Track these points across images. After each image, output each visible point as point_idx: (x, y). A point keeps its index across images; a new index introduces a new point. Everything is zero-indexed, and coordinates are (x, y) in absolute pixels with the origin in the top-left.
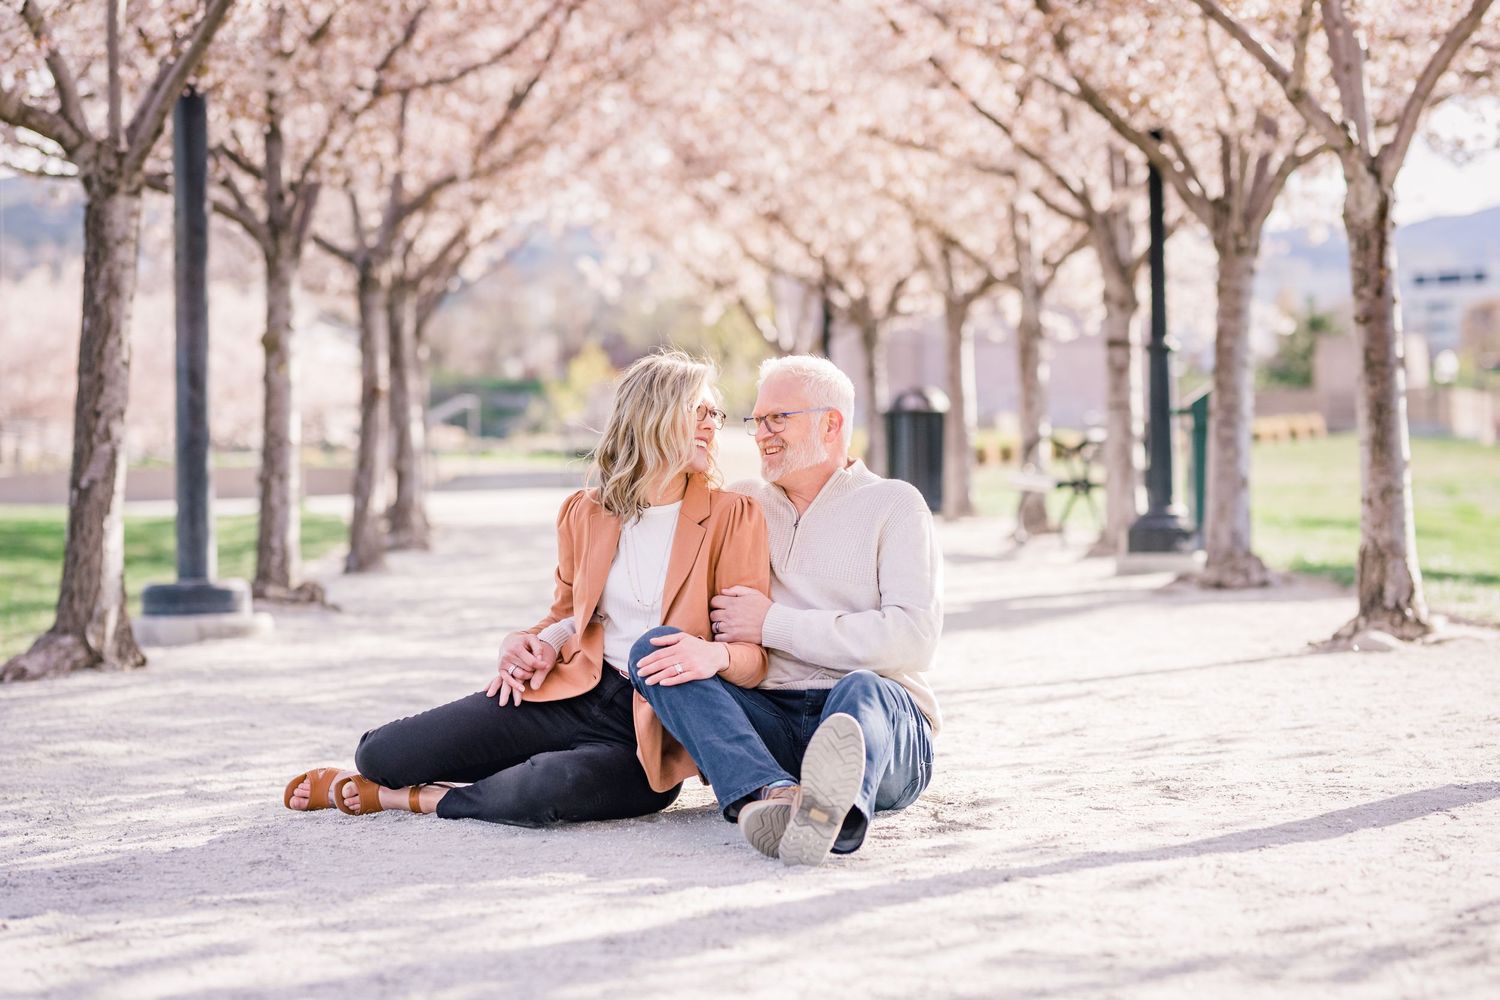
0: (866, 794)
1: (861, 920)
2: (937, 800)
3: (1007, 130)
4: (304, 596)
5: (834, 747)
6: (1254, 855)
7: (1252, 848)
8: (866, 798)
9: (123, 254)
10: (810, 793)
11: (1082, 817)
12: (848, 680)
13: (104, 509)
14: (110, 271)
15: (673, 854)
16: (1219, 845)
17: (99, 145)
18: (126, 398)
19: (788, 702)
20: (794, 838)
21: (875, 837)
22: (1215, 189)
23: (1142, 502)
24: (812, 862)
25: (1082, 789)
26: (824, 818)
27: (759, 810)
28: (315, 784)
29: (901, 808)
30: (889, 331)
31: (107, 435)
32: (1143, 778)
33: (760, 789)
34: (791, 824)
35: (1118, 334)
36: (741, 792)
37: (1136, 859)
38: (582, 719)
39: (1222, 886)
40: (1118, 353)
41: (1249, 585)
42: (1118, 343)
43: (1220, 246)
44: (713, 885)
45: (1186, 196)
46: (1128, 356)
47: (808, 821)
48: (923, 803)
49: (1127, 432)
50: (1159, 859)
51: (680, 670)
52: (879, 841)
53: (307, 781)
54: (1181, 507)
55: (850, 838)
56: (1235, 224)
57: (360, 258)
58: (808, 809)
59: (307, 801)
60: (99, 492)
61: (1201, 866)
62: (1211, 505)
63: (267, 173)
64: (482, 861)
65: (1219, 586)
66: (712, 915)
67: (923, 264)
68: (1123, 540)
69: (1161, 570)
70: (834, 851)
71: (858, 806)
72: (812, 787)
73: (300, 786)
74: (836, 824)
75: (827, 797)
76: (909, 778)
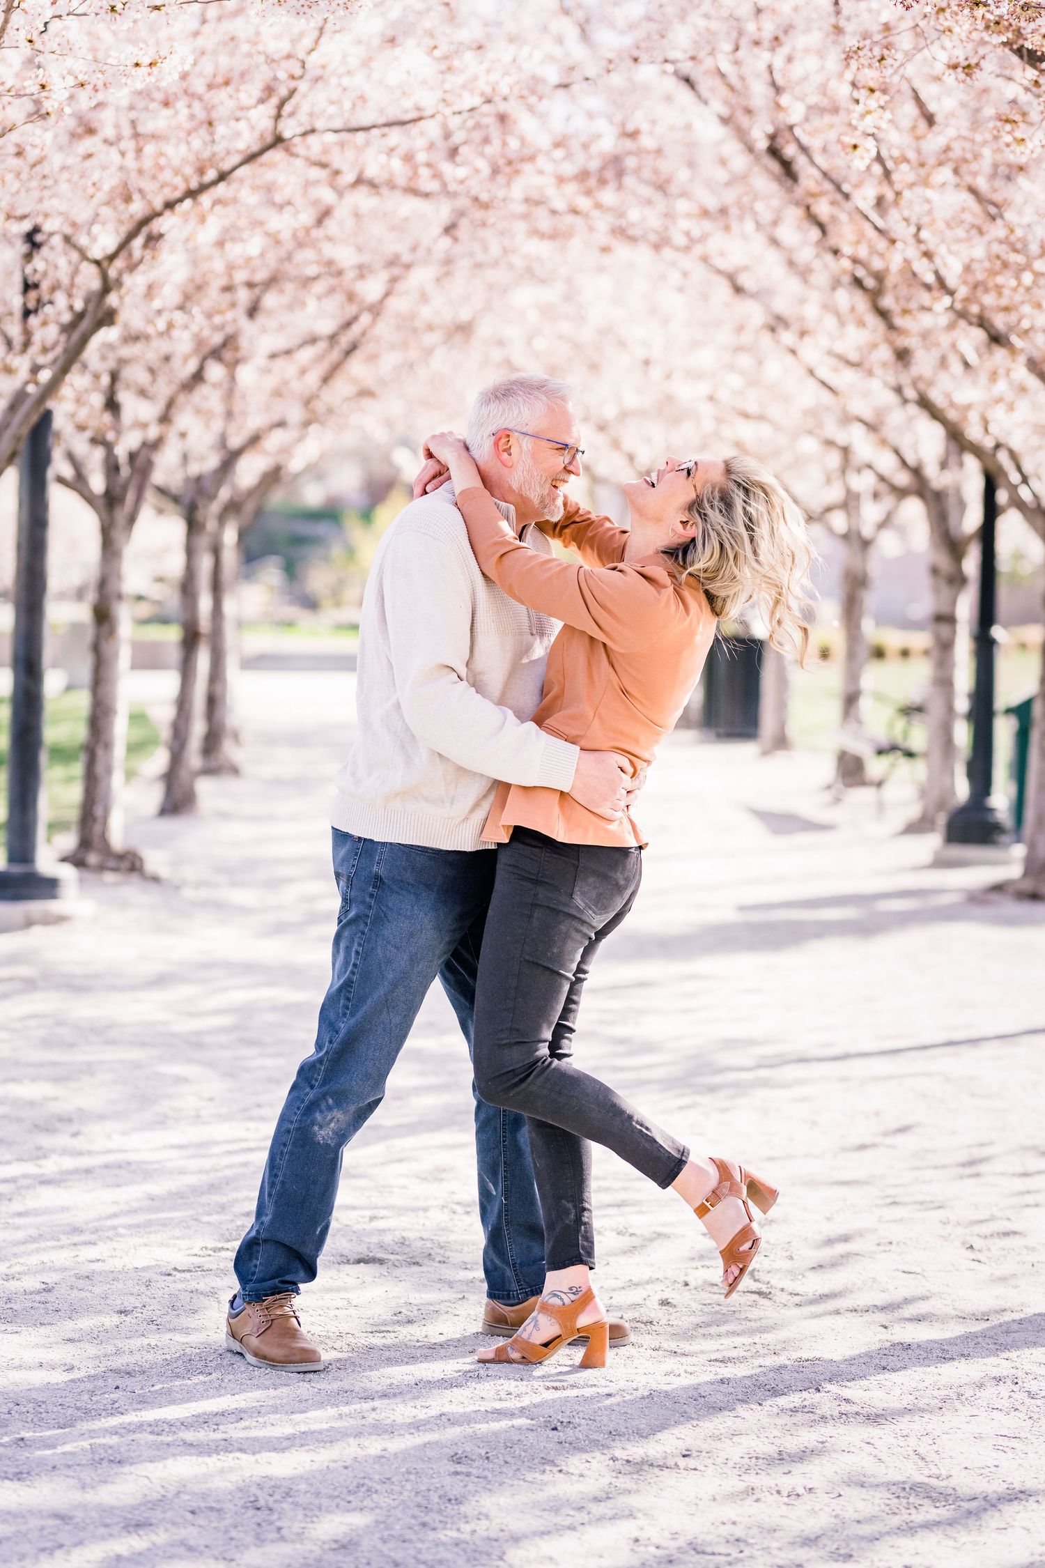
4: (126, 864)
23: (962, 790)
35: (945, 609)
40: (944, 629)
42: (945, 619)
46: (954, 632)
49: (950, 709)
57: (187, 500)
65: (1034, 897)
68: (942, 824)
69: (977, 863)
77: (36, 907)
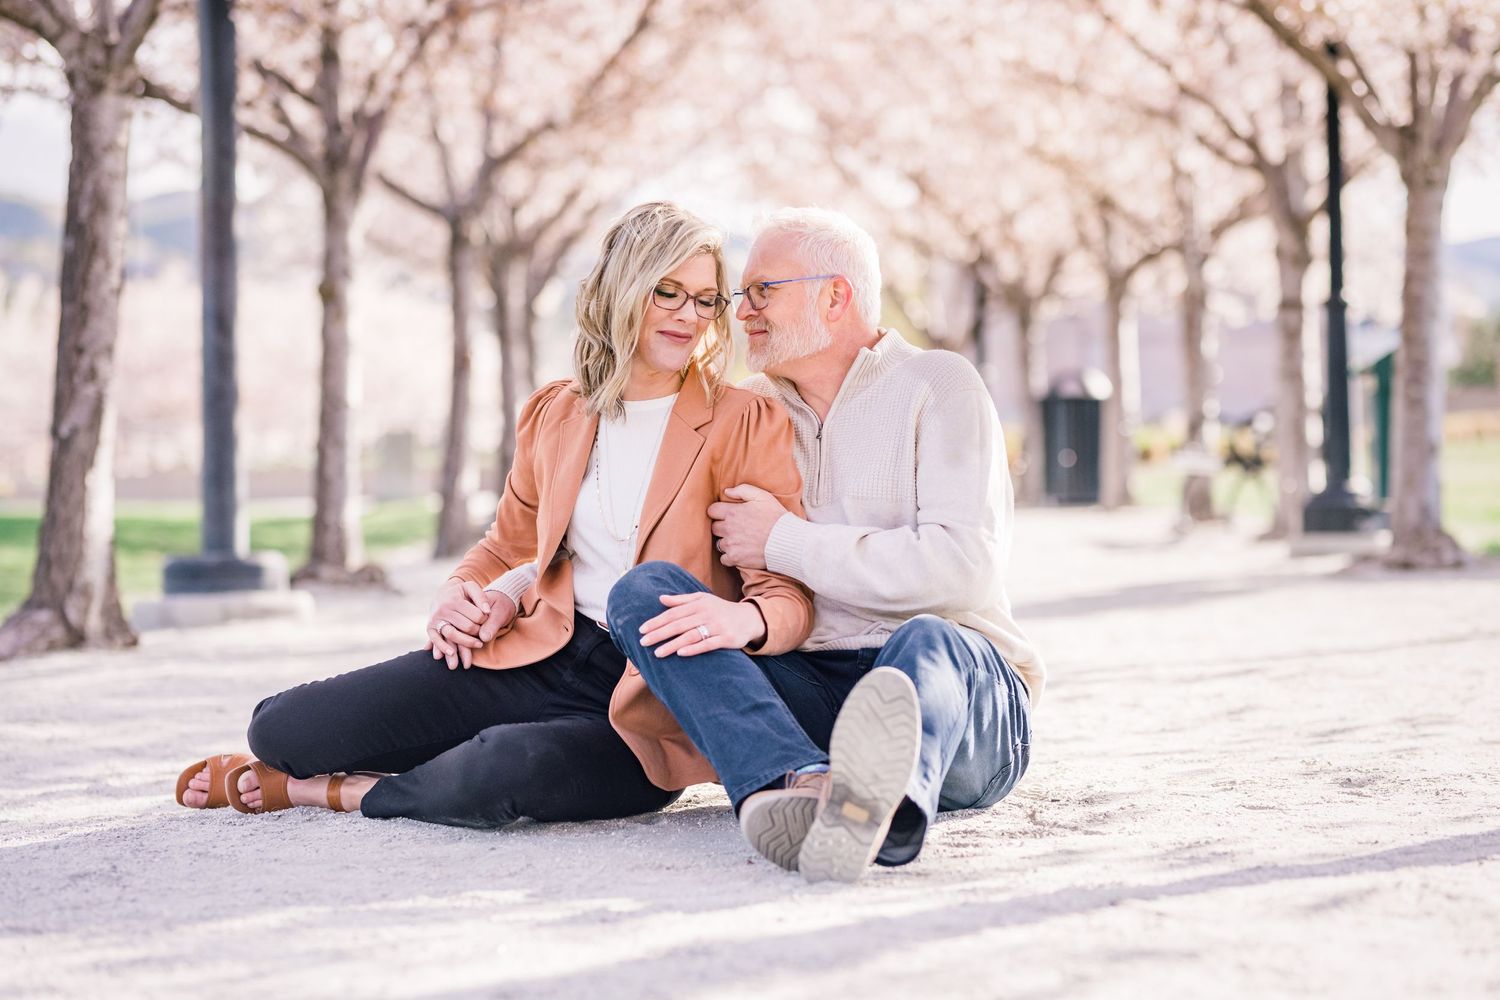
0: (925, 782)
1: (892, 961)
2: (1039, 797)
3: (1168, 68)
4: (365, 577)
5: (876, 715)
6: (1472, 869)
7: (1469, 860)
8: (925, 787)
9: (109, 163)
10: (842, 781)
11: (1231, 819)
12: (906, 628)
13: (88, 461)
14: (97, 183)
15: (660, 866)
16: (1421, 856)
17: (84, 36)
18: (115, 333)
19: (834, 665)
20: (821, 844)
21: (945, 844)
22: (1402, 116)
23: (1317, 478)
24: (849, 879)
25: (1234, 783)
26: (862, 815)
27: (766, 805)
28: (217, 773)
29: (987, 806)
30: (1047, 312)
31: (92, 375)
32: (1316, 768)
33: (784, 777)
34: (817, 825)
35: (1290, 295)
36: (759, 781)
37: (1303, 875)
38: (551, 687)
39: (1429, 914)
40: (1292, 316)
41: (1440, 565)
42: (1291, 305)
43: (1408, 178)
44: (691, 910)
45: (1369, 122)
46: (1300, 320)
47: (839, 820)
48: (1017, 800)
49: (1301, 405)
50: (1336, 875)
51: (706, 633)
52: (949, 849)
53: (206, 770)
54: (1361, 483)
55: (905, 843)
56: (1424, 153)
57: (449, 212)
58: (841, 803)
59: (205, 797)
60: (82, 442)
61: (1398, 885)
62: (1397, 474)
63: (323, 97)
64: (395, 875)
65: (1406, 566)
66: (673, 953)
67: (1083, 241)
68: (1295, 520)
69: (1337, 553)
70: (879, 861)
71: (913, 798)
72: (844, 770)
73: (198, 776)
74: (878, 825)
75: (866, 786)
76: (998, 763)
77: (234, 600)
